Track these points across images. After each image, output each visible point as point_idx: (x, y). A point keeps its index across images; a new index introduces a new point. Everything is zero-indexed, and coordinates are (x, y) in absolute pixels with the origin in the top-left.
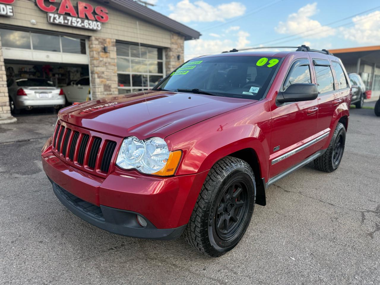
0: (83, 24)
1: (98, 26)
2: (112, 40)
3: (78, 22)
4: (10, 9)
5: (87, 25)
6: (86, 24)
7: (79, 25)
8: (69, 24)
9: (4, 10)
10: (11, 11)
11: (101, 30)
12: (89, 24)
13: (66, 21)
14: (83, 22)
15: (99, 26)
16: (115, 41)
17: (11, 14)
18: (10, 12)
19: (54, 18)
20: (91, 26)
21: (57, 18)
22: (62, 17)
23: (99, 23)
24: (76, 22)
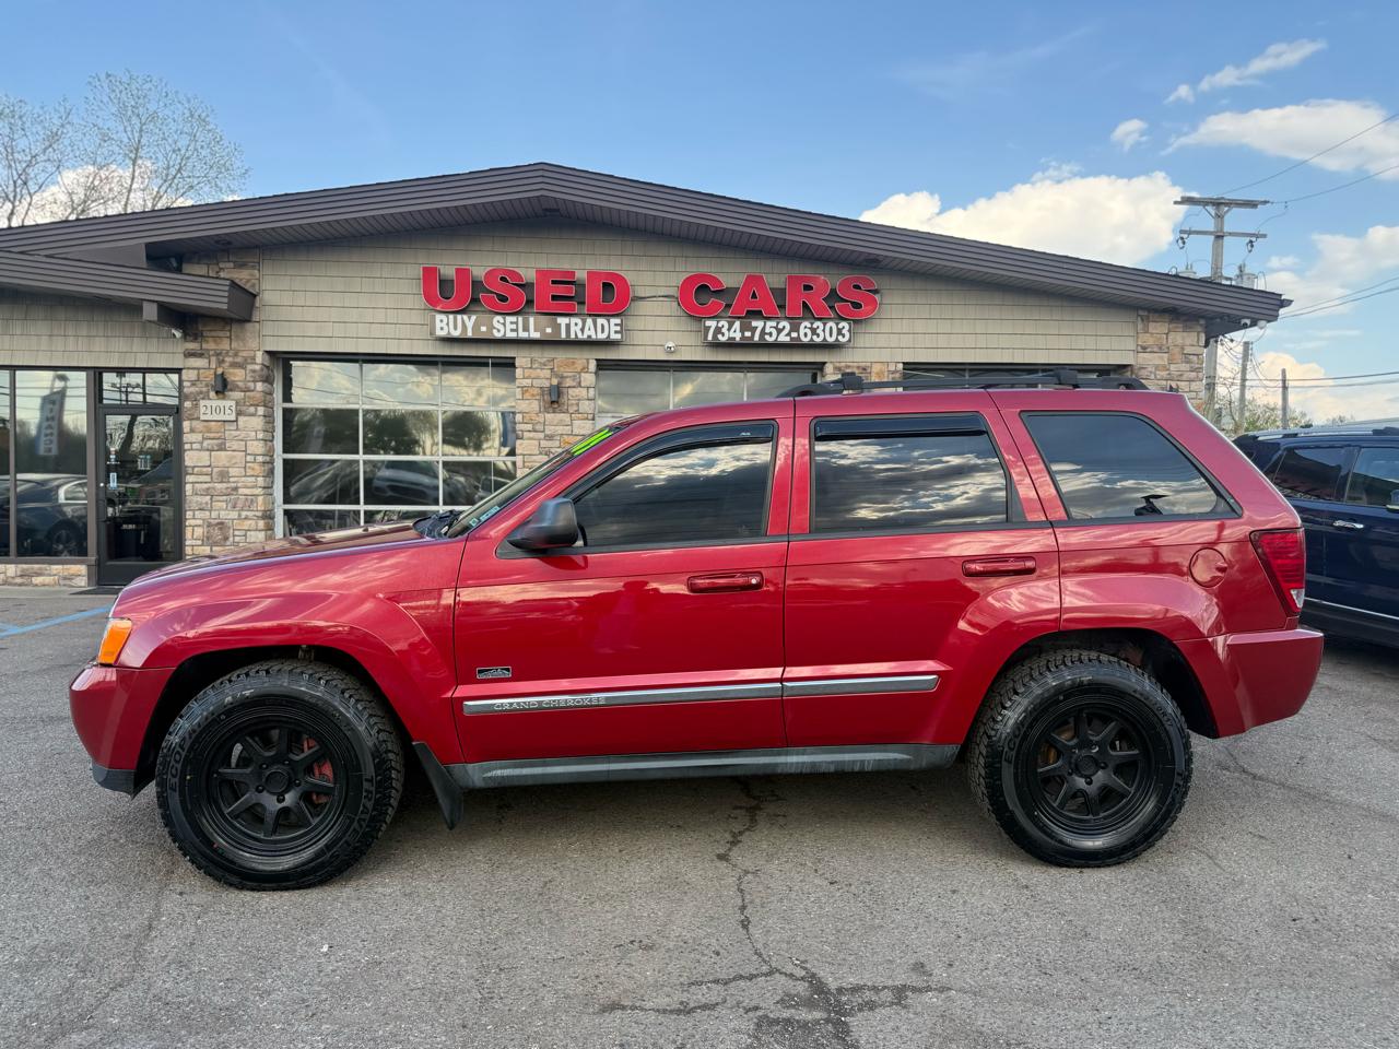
0: (794, 335)
1: (840, 332)
2: (892, 368)
3: (779, 331)
4: (616, 325)
5: (806, 335)
6: (804, 333)
7: (783, 338)
8: (756, 338)
9: (603, 331)
10: (618, 328)
11: (850, 340)
12: (814, 331)
13: (748, 334)
14: (795, 328)
15: (844, 331)
16: (901, 366)
17: (618, 336)
18: (616, 332)
19: (718, 330)
20: (818, 335)
21: (724, 330)
22: (737, 324)
23: (843, 324)
24: (774, 332)
